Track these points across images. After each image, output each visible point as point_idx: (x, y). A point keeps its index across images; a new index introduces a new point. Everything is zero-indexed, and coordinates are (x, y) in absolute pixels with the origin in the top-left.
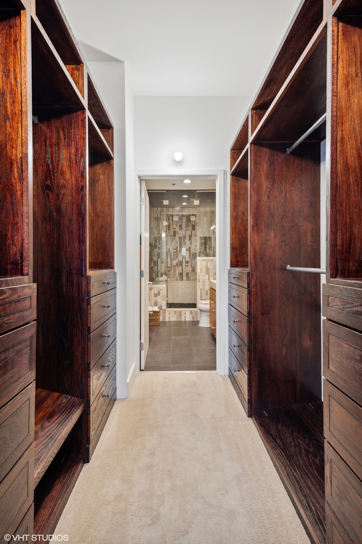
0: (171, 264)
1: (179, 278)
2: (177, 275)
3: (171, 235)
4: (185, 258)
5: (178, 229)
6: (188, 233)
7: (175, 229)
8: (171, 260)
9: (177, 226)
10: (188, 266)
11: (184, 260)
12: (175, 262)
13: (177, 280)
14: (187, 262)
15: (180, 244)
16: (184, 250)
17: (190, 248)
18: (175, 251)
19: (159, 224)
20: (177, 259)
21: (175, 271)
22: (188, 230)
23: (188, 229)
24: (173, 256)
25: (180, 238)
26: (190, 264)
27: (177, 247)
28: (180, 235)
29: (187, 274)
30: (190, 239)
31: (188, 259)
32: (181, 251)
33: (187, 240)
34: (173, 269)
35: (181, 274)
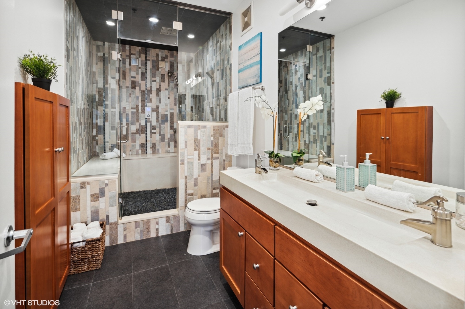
0: (128, 131)
1: (140, 151)
2: (138, 147)
3: (128, 87)
4: (151, 122)
5: (138, 78)
6: (155, 86)
7: (134, 77)
8: (128, 124)
9: (137, 74)
10: (155, 133)
11: (148, 124)
12: (133, 129)
13: (138, 154)
14: (154, 128)
15: (143, 101)
16: (148, 109)
17: (158, 107)
18: (135, 110)
19: (107, 68)
20: (137, 124)
21: (134, 141)
22: (155, 81)
23: (154, 79)
24: (130, 119)
25: (143, 92)
26: (157, 131)
27: (137, 106)
28: (143, 88)
29: (154, 145)
30: (158, 94)
31: (154, 123)
32: (143, 111)
33: (153, 96)
34: (130, 138)
35: (144, 146)
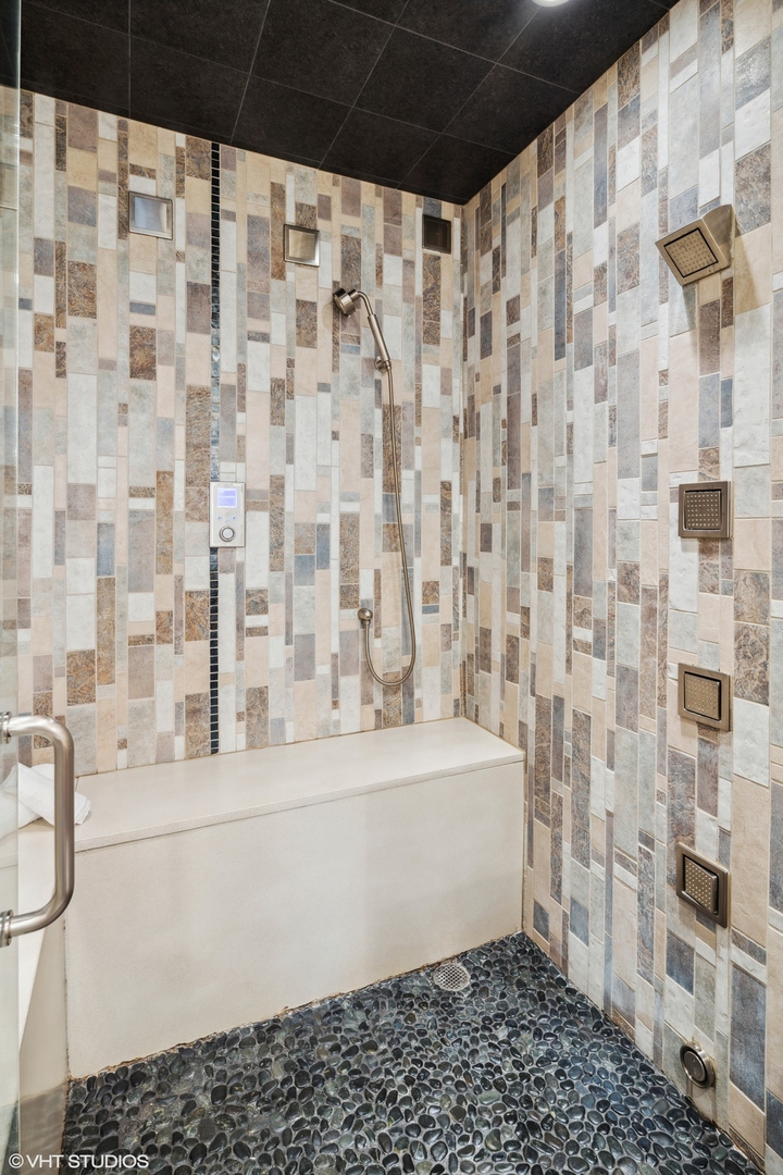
0: (106, 629)
1: (180, 743)
2: (165, 720)
3: (107, 365)
4: (240, 569)
5: (172, 317)
6: (263, 367)
7: (149, 309)
8: (106, 586)
9: (165, 289)
10: (263, 631)
11: (227, 582)
12: (140, 611)
13: (164, 757)
14: (257, 604)
15: (198, 449)
16: (223, 498)
17: (278, 485)
18: (149, 504)
20: (165, 583)
21: (142, 684)
22: (264, 338)
23: (257, 326)
24: (121, 557)
25: (197, 395)
26: (272, 618)
27: (164, 477)
28: (199, 377)
29: (258, 699)
30: (277, 416)
31: (258, 576)
32: (199, 510)
33: (253, 419)
34: (121, 667)
35: (204, 712)
